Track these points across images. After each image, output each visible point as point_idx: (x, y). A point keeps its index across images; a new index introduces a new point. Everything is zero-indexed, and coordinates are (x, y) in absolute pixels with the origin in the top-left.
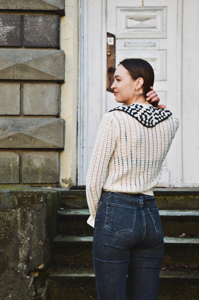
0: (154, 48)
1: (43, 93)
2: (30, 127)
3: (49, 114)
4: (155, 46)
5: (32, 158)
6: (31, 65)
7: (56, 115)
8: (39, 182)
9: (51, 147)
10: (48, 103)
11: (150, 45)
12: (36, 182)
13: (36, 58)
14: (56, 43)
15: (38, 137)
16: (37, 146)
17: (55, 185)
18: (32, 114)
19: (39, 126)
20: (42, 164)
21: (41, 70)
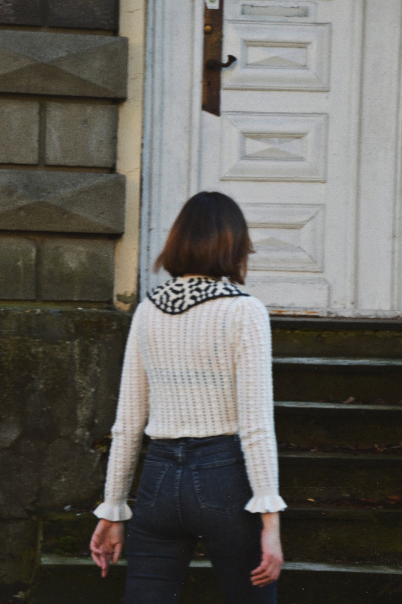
0: (305, 20)
1: (85, 122)
2: (62, 191)
3: (96, 163)
4: (306, 14)
5: (61, 250)
6: (66, 67)
7: (110, 166)
8: (75, 299)
9: (100, 230)
10: (95, 142)
11: (295, 11)
12: (70, 298)
13: (74, 52)
14: (111, 21)
15: (75, 210)
16: (74, 227)
17: (106, 306)
18: (62, 163)
19: (78, 188)
20: (81, 263)
21: (84, 77)
